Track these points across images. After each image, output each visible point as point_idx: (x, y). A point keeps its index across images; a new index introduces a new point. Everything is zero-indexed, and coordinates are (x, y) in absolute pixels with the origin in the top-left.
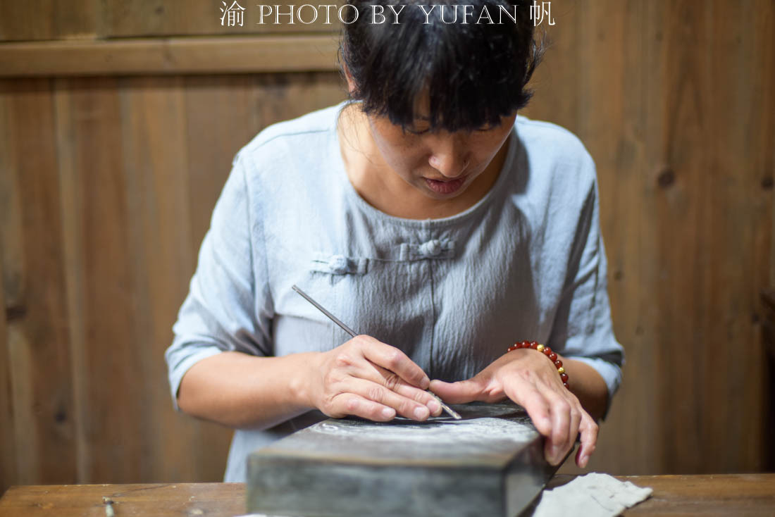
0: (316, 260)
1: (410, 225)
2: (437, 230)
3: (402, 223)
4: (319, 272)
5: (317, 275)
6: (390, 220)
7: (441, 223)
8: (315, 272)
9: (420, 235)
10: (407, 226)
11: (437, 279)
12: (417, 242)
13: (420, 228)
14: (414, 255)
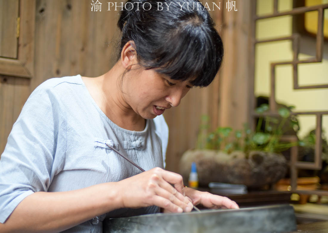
0: (97, 141)
1: (128, 132)
2: (137, 136)
3: (125, 131)
4: (99, 147)
5: (98, 148)
6: (120, 129)
7: (139, 133)
8: (97, 147)
9: (131, 138)
10: (126, 133)
11: (139, 158)
12: (130, 141)
13: (131, 134)
14: (130, 147)
